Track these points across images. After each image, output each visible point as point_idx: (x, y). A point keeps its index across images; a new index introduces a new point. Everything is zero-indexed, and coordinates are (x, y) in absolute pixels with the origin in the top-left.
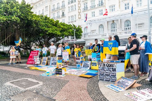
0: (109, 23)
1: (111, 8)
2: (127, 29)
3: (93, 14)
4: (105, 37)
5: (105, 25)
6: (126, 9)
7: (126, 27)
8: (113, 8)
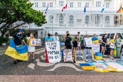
0: (58, 15)
1: (60, 3)
2: (71, 22)
3: (44, 5)
4: (65, 27)
5: (55, 17)
6: (71, 7)
7: (70, 21)
8: (62, 4)
